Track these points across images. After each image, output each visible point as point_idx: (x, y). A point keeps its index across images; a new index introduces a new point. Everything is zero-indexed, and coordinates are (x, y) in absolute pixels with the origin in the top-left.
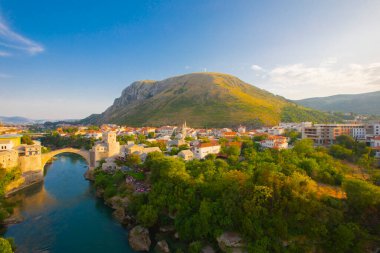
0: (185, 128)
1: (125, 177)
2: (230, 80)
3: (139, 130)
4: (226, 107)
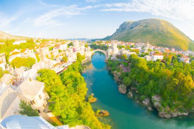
0: (148, 45)
1: (120, 64)
2: (168, 24)
3: (127, 43)
4: (167, 37)
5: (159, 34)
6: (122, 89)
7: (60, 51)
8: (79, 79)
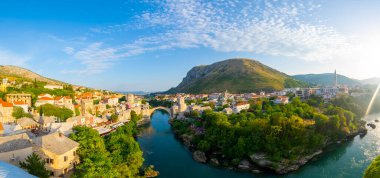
0: (227, 94)
1: (190, 124)
2: (254, 63)
3: (197, 96)
4: (252, 80)
5: (241, 78)
6: (199, 156)
7: (108, 107)
8: (131, 145)
